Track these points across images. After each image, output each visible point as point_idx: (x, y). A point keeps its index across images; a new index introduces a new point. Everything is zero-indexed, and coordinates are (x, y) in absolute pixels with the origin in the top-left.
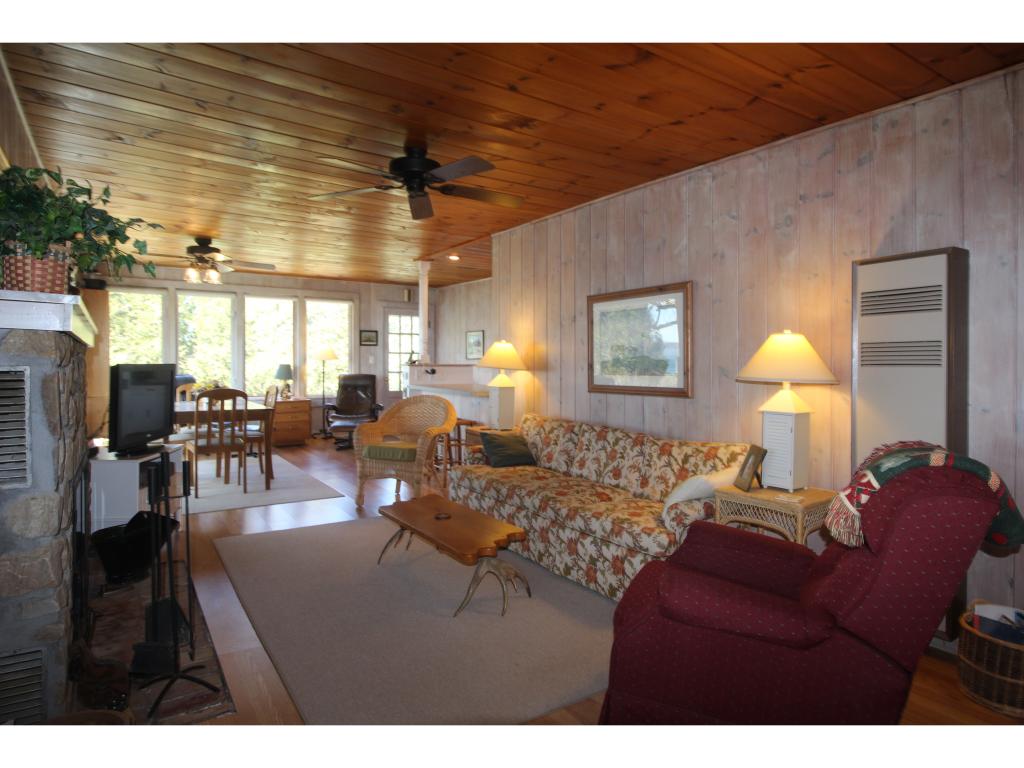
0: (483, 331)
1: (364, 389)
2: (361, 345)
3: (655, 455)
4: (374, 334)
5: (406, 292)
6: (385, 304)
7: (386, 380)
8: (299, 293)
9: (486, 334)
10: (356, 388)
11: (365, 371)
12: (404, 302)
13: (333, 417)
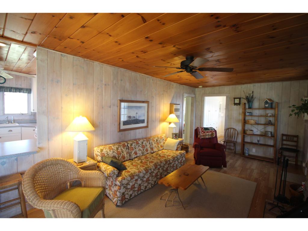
3: (146, 143)
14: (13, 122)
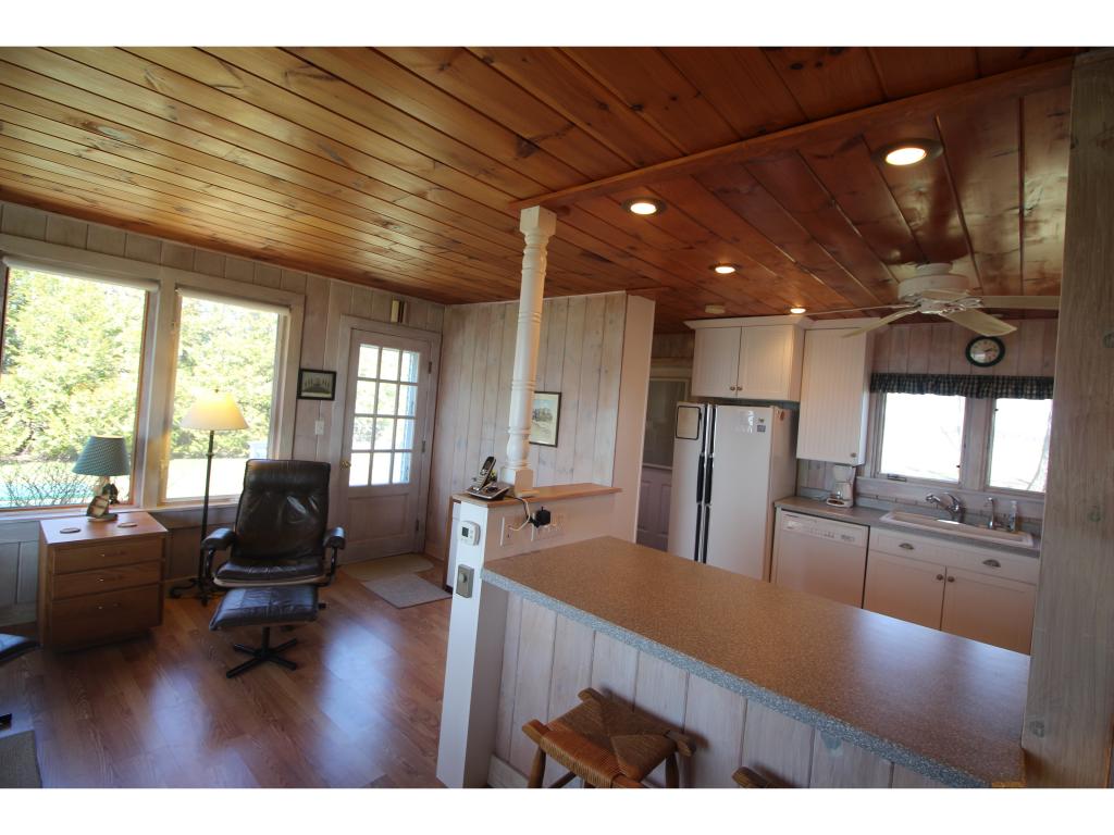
0: (560, 394)
1: (303, 493)
2: (299, 396)
4: (329, 378)
5: (395, 305)
6: (354, 322)
7: (345, 467)
8: (163, 273)
9: (568, 401)
10: (283, 490)
11: (305, 453)
12: (390, 323)
13: (226, 576)
14: (1013, 527)
